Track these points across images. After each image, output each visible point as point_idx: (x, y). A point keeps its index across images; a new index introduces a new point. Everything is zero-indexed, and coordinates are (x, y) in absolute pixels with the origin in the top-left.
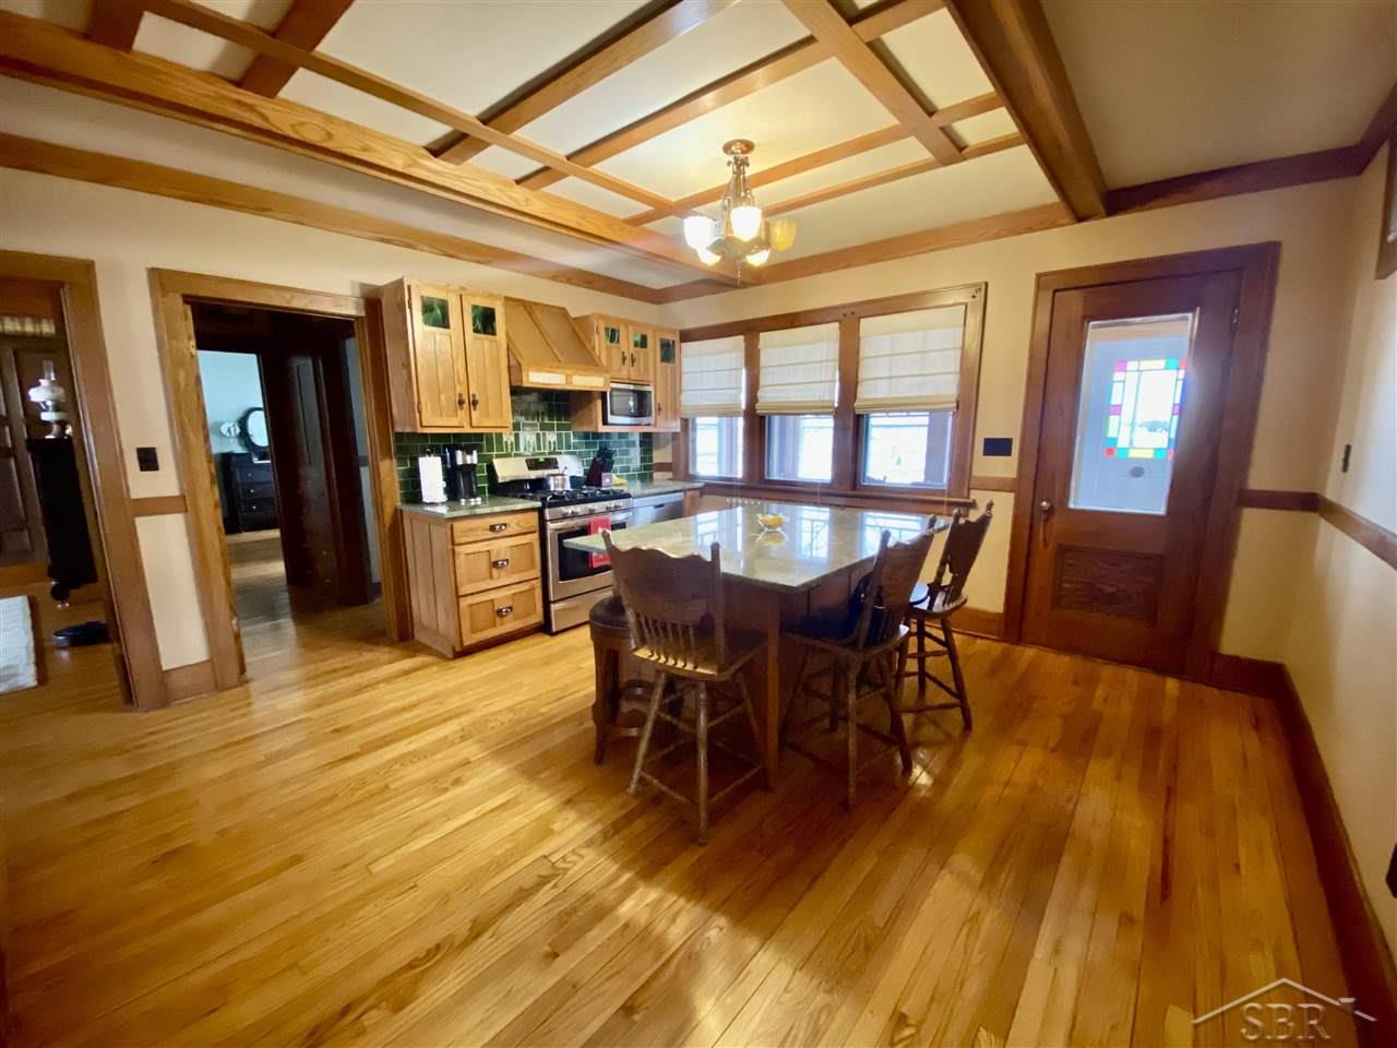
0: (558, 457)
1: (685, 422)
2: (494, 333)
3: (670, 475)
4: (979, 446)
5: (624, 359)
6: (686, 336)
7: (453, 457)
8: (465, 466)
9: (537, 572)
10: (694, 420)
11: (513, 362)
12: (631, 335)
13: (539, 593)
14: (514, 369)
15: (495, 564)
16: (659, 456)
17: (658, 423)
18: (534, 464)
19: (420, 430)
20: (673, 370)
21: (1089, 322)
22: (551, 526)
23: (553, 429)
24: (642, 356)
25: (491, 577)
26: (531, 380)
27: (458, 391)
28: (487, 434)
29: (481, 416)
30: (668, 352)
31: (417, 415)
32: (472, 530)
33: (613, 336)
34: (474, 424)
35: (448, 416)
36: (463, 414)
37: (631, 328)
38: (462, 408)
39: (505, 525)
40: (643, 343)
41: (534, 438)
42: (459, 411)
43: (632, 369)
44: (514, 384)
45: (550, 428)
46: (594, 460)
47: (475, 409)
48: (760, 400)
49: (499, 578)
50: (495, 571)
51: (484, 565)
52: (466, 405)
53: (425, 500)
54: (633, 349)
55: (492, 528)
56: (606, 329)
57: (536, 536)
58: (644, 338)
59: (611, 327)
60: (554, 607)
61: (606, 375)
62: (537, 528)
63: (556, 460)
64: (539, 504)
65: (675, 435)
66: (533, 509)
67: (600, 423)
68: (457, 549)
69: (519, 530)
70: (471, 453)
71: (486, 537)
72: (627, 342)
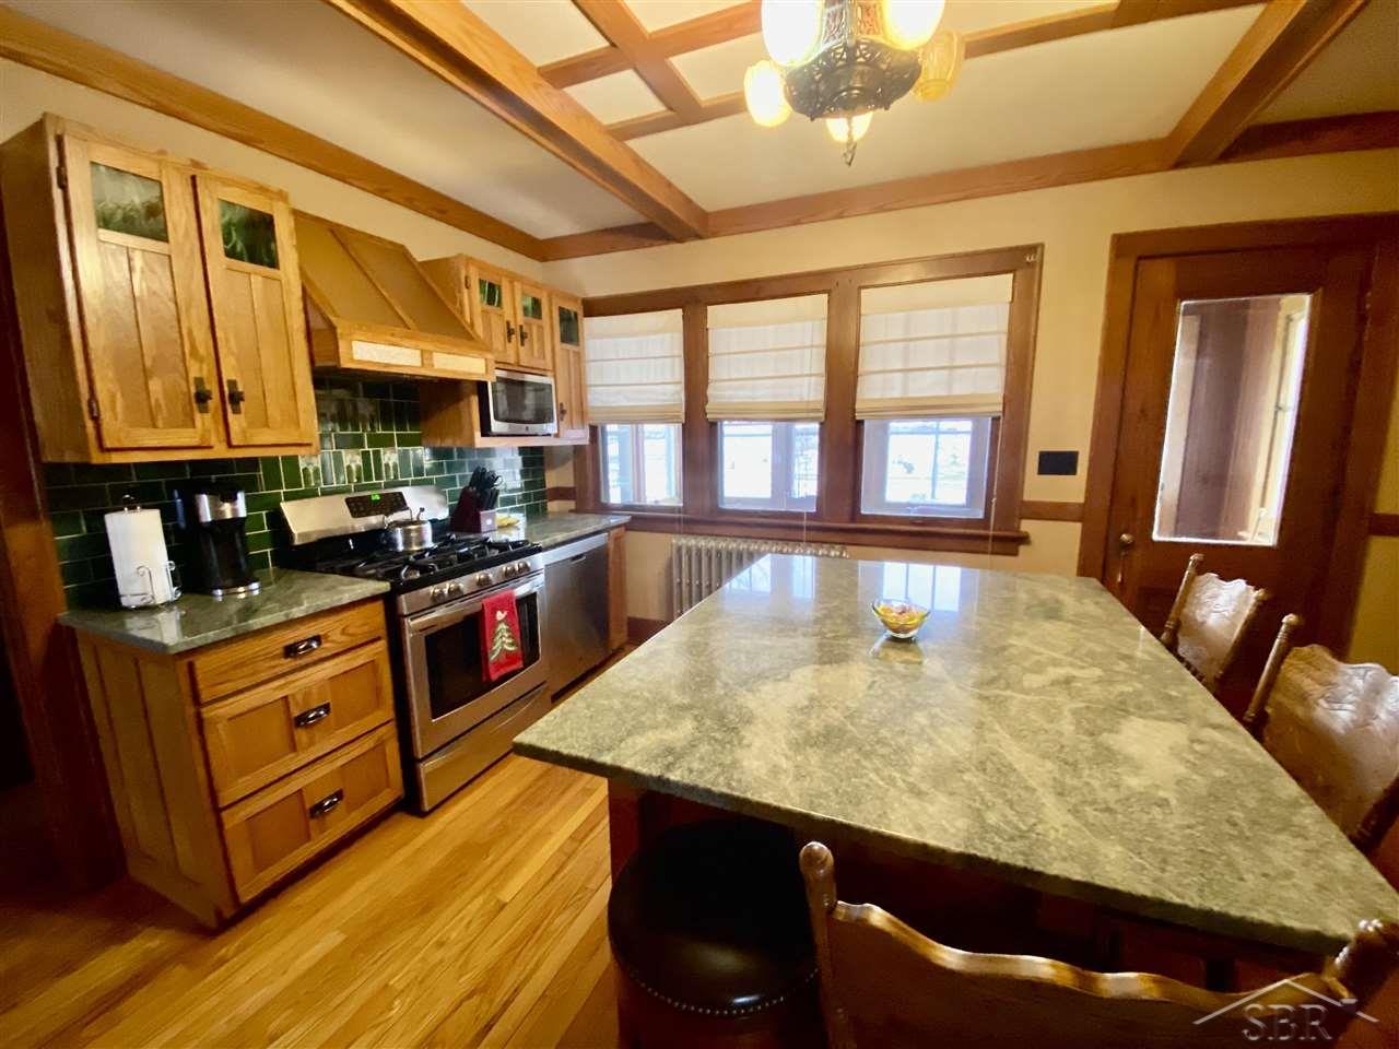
0: (404, 490)
1: (594, 430)
2: (274, 264)
3: (571, 505)
4: (1032, 463)
5: (510, 332)
6: (594, 308)
7: (192, 510)
8: (219, 523)
9: (387, 712)
10: (603, 429)
11: (317, 323)
12: (518, 297)
13: (392, 750)
14: (320, 336)
15: (301, 721)
16: (552, 479)
17: (561, 434)
18: (359, 507)
19: (97, 458)
20: (579, 356)
21: (1181, 301)
22: (410, 623)
23: (393, 445)
24: (535, 329)
25: (293, 747)
26: (356, 357)
27: (193, 374)
28: (265, 459)
29: (251, 424)
30: (569, 330)
31: (90, 424)
32: (242, 664)
33: (492, 294)
34: (235, 443)
35: (170, 425)
36: (205, 422)
37: (518, 285)
38: (204, 410)
39: (317, 639)
40: (535, 309)
41: (359, 461)
42: (198, 416)
43: (521, 349)
44: (319, 364)
45: (387, 442)
46: (464, 491)
47: (236, 411)
48: (711, 400)
49: (312, 743)
50: (301, 735)
51: (276, 727)
52: (214, 402)
53: (125, 602)
54: (521, 319)
55: (290, 651)
56: (482, 282)
57: (382, 645)
58: (536, 302)
59: (488, 278)
60: (426, 768)
61: (489, 356)
62: (382, 632)
63: (400, 494)
64: (384, 586)
65: (578, 450)
66: (373, 599)
67: (478, 434)
68: (207, 713)
69: (346, 641)
70: (232, 499)
71: (278, 670)
72: (513, 306)
